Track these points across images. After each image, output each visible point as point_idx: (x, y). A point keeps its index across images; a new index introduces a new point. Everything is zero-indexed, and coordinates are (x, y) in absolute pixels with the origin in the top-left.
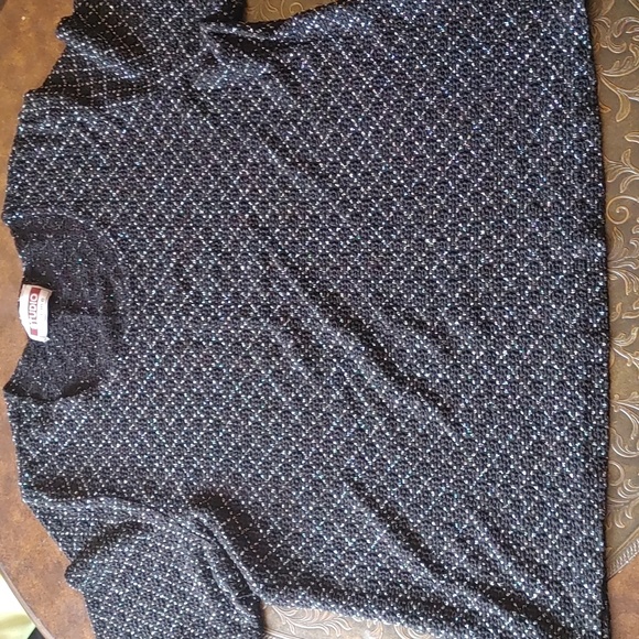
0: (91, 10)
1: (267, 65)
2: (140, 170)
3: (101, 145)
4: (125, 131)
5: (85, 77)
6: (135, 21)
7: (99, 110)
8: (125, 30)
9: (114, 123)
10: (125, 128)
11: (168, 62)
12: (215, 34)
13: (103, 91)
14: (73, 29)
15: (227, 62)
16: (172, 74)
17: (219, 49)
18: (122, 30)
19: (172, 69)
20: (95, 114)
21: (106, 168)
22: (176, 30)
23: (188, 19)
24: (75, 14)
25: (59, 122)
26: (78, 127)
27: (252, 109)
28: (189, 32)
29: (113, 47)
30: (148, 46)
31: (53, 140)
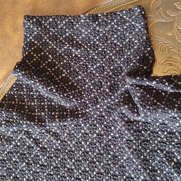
0: (35, 57)
1: (175, 110)
2: (70, 171)
3: (41, 148)
4: (59, 142)
5: (32, 99)
6: (67, 66)
7: (41, 126)
8: (60, 72)
9: (52, 135)
10: (60, 139)
11: (95, 97)
12: (137, 86)
13: (44, 111)
14: (25, 70)
15: (144, 107)
16: (98, 106)
17: (139, 98)
18: (58, 72)
19: (98, 103)
20: (38, 128)
21: (44, 166)
22: (100, 74)
23: (109, 66)
24: (23, 59)
25: (11, 130)
26: (25, 134)
27: (159, 139)
28: (110, 77)
29: (54, 85)
30: (78, 84)
31: (6, 140)
